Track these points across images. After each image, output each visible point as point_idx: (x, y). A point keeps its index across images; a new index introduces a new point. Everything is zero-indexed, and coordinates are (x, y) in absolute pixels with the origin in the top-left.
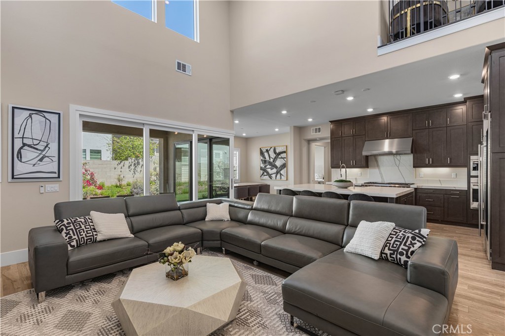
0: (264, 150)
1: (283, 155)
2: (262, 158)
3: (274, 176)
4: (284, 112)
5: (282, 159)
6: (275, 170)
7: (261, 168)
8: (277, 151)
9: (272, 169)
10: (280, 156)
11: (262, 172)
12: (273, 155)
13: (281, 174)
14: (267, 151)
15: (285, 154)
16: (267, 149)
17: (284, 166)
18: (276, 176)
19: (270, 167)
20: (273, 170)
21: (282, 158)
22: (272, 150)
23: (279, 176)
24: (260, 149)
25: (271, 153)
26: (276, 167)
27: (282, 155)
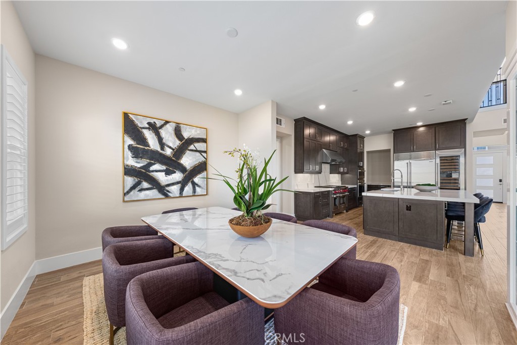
0: (142, 123)
1: (200, 146)
2: (130, 141)
3: (175, 189)
4: (399, 84)
5: (198, 154)
6: (178, 176)
7: (129, 171)
8: (186, 135)
9: (168, 173)
10: (192, 147)
11: (130, 181)
12: (172, 142)
13: (194, 184)
14: (153, 127)
15: (205, 144)
16: (152, 121)
17: (201, 167)
18: (182, 189)
19: (164, 168)
20: (174, 175)
21: (196, 151)
22: (170, 128)
23: (188, 189)
24: (126, 116)
25: (168, 134)
26: (183, 169)
27: (197, 145)
